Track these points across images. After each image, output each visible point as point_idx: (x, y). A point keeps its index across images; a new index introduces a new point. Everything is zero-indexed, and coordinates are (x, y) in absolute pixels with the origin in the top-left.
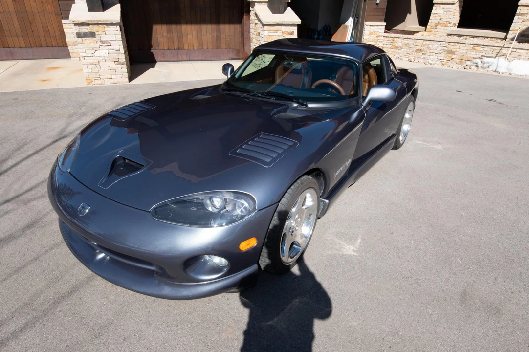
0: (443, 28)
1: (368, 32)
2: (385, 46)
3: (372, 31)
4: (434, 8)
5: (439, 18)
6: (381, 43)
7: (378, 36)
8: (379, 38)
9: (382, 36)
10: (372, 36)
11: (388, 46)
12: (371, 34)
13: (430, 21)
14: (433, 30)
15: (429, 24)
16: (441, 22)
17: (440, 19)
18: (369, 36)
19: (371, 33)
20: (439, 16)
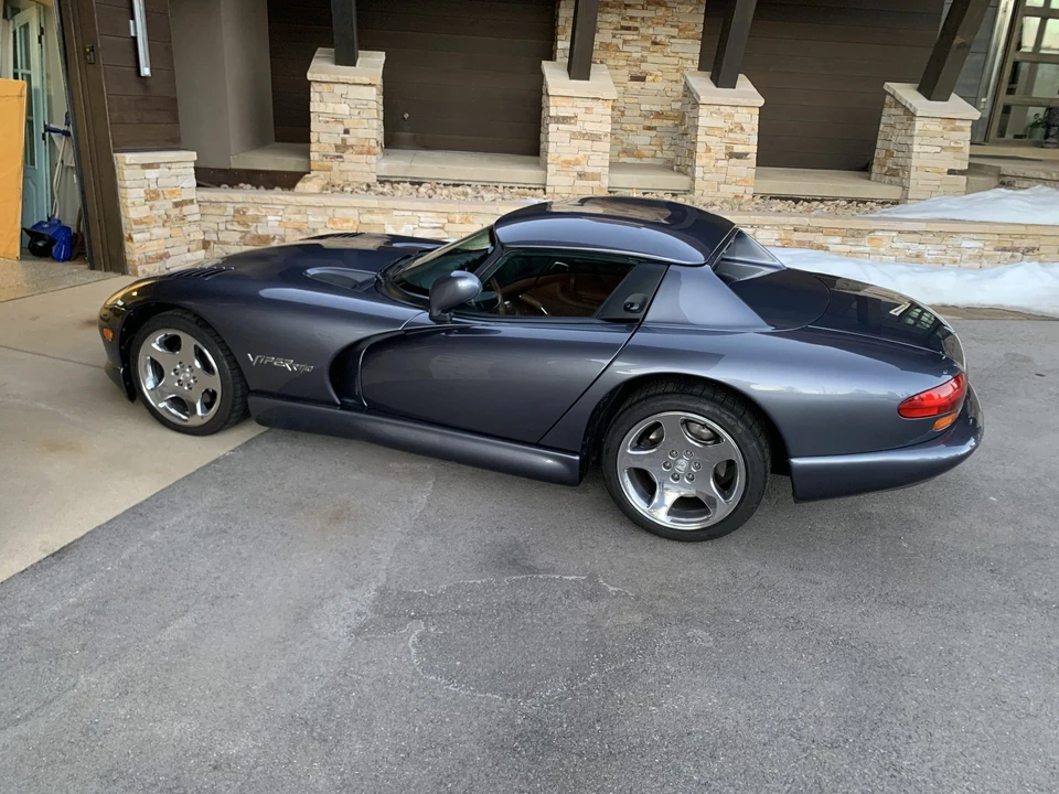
0: (363, 158)
1: (142, 193)
2: (214, 237)
3: (153, 187)
4: (314, 96)
5: (340, 128)
6: (194, 227)
7: (176, 205)
8: (186, 210)
9: (192, 201)
10: (157, 203)
11: (223, 236)
12: (152, 199)
13: (313, 137)
14: (335, 165)
15: (313, 147)
16: (351, 140)
17: (346, 132)
18: (147, 208)
19: (153, 196)
20: (337, 121)
